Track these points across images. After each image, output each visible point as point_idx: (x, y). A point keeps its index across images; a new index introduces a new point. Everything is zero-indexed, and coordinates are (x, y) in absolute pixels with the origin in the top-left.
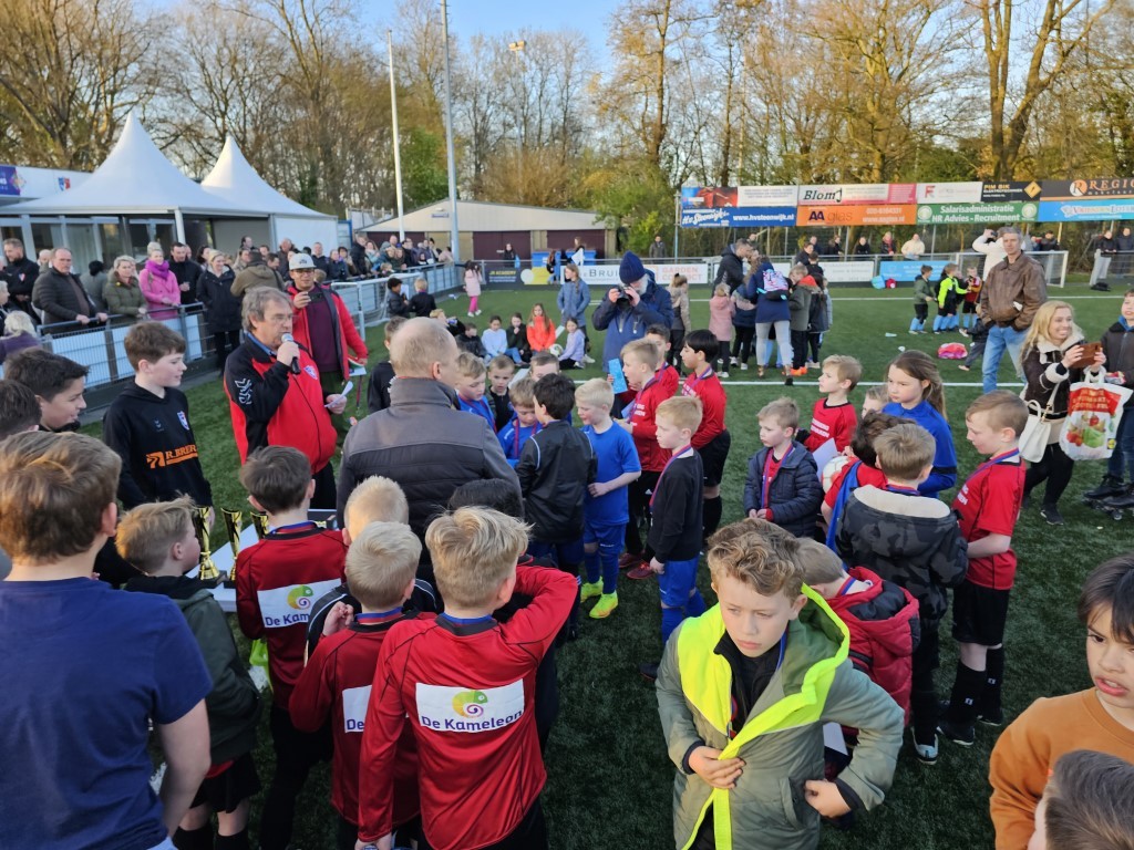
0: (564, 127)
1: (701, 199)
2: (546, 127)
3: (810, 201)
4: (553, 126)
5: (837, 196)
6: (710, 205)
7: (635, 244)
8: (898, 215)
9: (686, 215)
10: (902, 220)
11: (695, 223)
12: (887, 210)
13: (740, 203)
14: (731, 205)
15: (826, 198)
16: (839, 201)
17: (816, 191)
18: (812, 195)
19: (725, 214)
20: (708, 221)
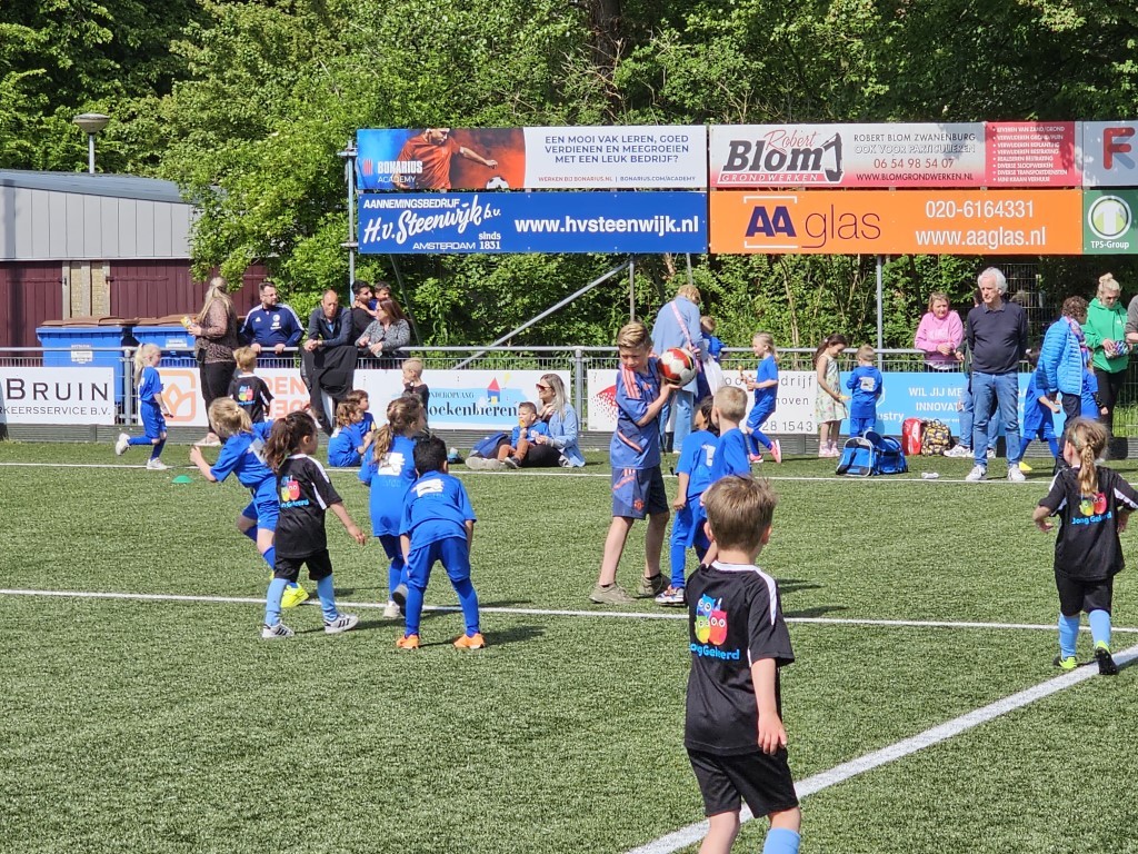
1: (416, 167)
3: (745, 176)
5: (828, 159)
6: (443, 185)
8: (1025, 225)
9: (374, 213)
10: (1038, 242)
11: (401, 240)
12: (990, 206)
13: (530, 182)
14: (504, 185)
15: (793, 167)
16: (832, 175)
17: (760, 145)
18: (751, 156)
19: (488, 213)
20: (438, 234)
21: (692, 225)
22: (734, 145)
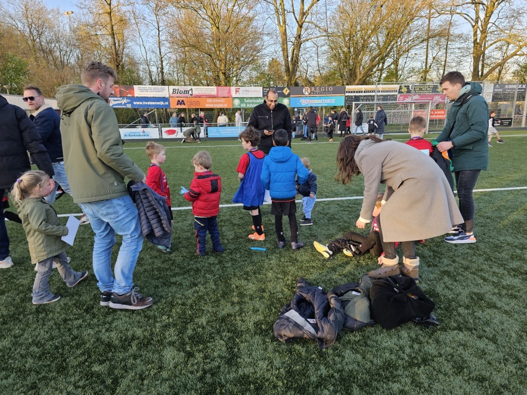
3: (176, 95)
5: (190, 92)
8: (223, 103)
10: (225, 106)
13: (136, 95)
14: (131, 96)
15: (184, 93)
16: (191, 95)
17: (178, 90)
18: (177, 91)
19: (128, 101)
20: (118, 104)
21: (167, 103)
22: (174, 89)
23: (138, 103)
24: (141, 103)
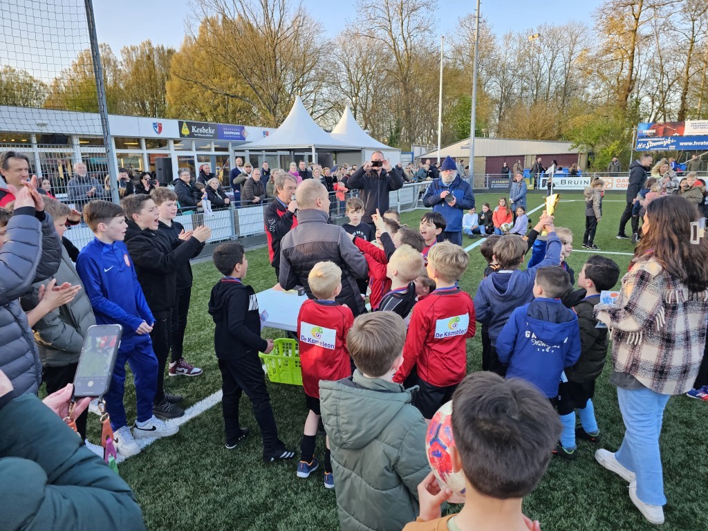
0: (565, 88)
1: (654, 131)
2: (552, 89)
4: (557, 87)
6: (661, 135)
7: (600, 163)
9: (641, 142)
11: (647, 148)
13: (686, 133)
14: (678, 135)
19: (672, 141)
20: (658, 146)
23: (686, 144)
24: (690, 144)
